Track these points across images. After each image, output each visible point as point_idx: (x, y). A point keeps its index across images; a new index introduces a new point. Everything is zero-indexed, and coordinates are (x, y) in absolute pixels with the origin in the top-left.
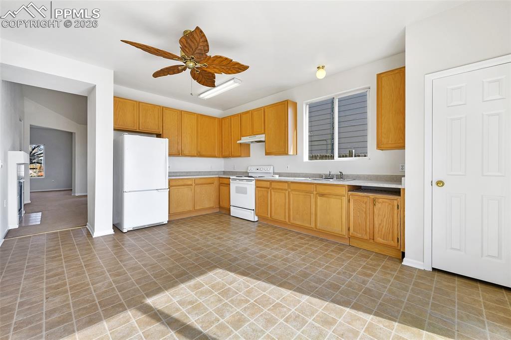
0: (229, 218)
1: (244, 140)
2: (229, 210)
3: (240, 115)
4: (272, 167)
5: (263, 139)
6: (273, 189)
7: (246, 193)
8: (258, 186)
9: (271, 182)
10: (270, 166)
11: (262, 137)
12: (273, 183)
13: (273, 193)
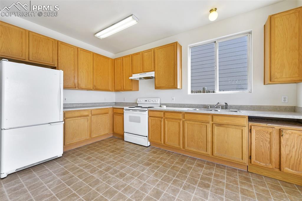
0: (123, 144)
1: (135, 76)
2: (123, 136)
3: (132, 56)
4: (159, 99)
5: (153, 76)
6: (167, 118)
7: (139, 121)
8: (151, 115)
9: (165, 112)
10: (158, 98)
11: (152, 74)
12: (166, 113)
13: (166, 122)
